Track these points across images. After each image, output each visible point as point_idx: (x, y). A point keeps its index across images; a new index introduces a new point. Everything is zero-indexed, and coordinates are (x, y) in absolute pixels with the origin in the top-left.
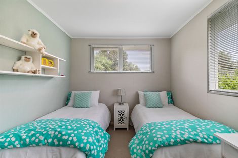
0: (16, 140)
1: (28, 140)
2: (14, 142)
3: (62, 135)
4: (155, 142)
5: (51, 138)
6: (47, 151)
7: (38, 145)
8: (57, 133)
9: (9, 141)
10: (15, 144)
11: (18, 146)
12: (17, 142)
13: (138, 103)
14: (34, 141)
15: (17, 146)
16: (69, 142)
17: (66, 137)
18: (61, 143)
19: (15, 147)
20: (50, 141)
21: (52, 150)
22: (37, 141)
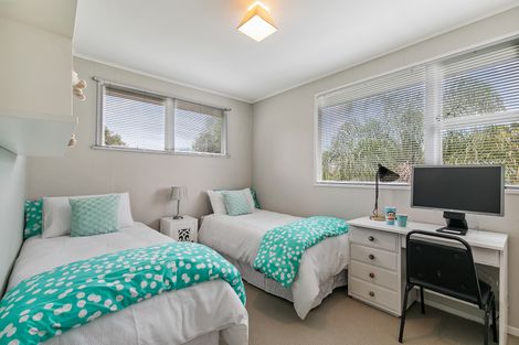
0: (104, 298)
1: (133, 290)
2: (102, 302)
3: (193, 264)
4: (301, 245)
5: (174, 274)
6: (169, 300)
7: (155, 293)
8: (182, 264)
9: (86, 306)
10: (106, 306)
11: (114, 308)
12: (109, 302)
13: (211, 211)
14: (148, 288)
15: (112, 309)
16: (211, 272)
17: (202, 266)
18: (197, 277)
19: (106, 312)
20: (174, 279)
21: (179, 296)
22: (153, 285)
